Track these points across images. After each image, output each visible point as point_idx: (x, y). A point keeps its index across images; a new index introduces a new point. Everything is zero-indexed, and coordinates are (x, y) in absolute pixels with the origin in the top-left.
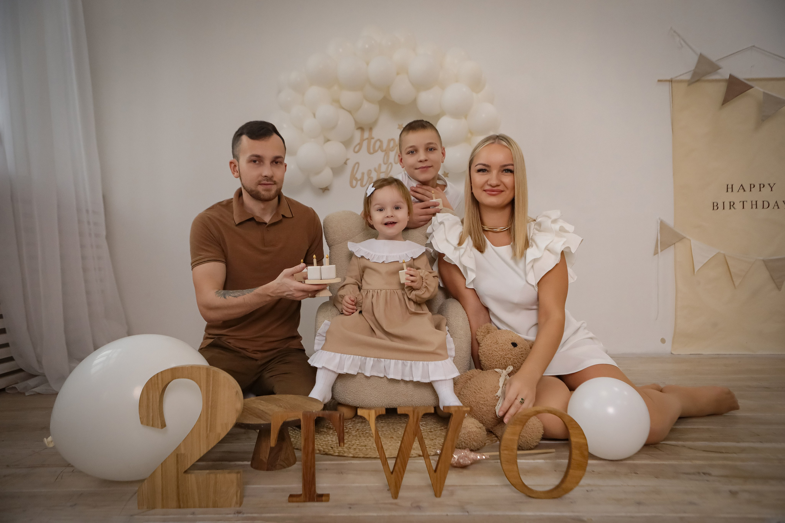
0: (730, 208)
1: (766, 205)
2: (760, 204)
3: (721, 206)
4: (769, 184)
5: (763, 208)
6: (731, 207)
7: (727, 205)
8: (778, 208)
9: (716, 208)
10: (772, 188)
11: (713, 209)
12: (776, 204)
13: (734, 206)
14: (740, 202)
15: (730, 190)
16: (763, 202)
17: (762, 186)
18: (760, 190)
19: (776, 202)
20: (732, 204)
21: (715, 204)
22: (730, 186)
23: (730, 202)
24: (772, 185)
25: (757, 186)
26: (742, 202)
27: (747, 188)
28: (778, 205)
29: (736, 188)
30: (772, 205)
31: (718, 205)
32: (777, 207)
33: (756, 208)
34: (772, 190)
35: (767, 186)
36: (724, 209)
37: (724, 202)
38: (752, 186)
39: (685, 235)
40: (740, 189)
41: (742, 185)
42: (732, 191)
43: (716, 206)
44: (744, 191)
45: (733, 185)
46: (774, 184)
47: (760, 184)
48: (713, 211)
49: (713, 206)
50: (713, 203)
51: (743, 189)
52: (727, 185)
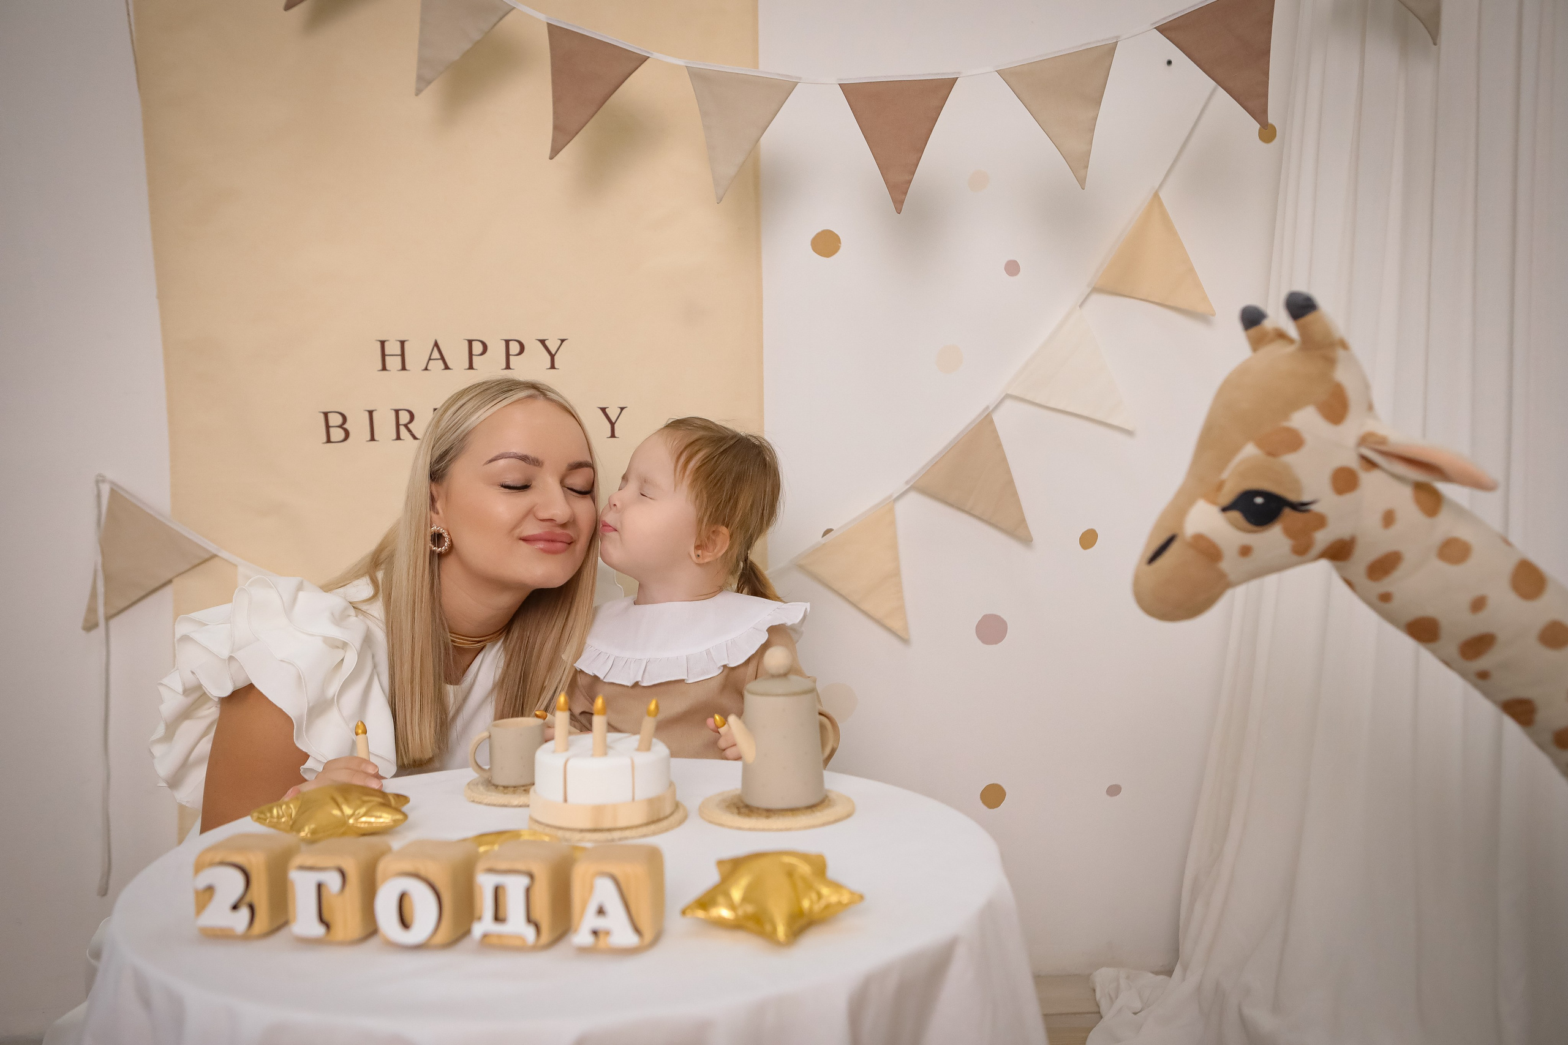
0: (398, 438)
3: (358, 425)
4: (543, 342)
6: (403, 429)
7: (385, 425)
9: (337, 434)
10: (552, 356)
11: (329, 441)
15: (394, 363)
18: (508, 365)
20: (404, 418)
21: (335, 420)
22: (393, 348)
24: (552, 346)
25: (497, 350)
27: (457, 355)
29: (417, 355)
31: (346, 426)
34: (553, 367)
35: (534, 348)
36: (373, 439)
37: (371, 413)
38: (477, 348)
39: (212, 548)
40: (430, 359)
41: (436, 344)
42: (404, 368)
43: (341, 426)
44: (447, 367)
45: (402, 343)
46: (560, 342)
47: (507, 342)
48: (329, 445)
49: (328, 427)
50: (326, 414)
51: (443, 358)
52: (383, 343)
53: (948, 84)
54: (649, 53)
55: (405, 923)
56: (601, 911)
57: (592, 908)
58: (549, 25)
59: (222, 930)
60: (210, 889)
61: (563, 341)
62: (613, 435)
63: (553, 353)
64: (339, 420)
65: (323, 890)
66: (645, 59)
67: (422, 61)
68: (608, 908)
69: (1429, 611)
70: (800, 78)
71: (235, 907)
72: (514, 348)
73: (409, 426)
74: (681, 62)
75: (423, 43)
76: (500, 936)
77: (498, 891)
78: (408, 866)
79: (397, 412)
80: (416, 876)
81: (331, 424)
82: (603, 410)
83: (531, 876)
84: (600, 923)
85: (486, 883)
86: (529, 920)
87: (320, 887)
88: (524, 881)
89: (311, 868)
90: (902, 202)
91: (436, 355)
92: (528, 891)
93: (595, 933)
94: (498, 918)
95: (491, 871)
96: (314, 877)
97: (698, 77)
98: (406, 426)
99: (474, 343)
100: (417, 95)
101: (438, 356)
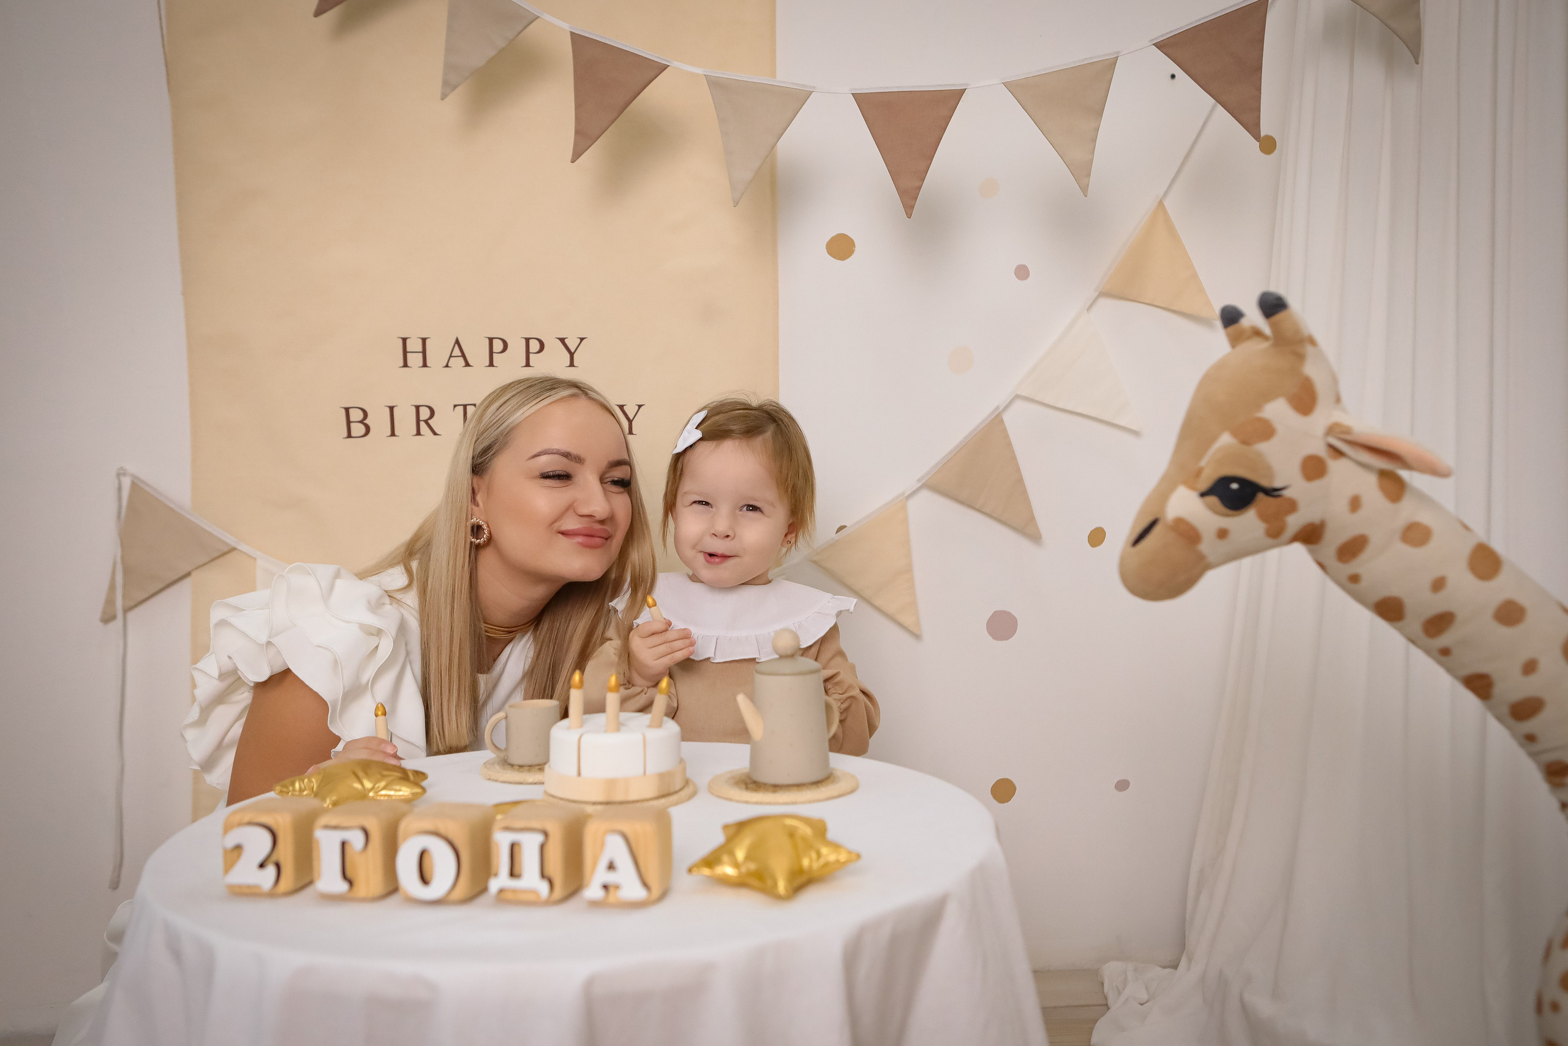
0: (418, 433)
3: (379, 421)
4: (562, 340)
6: (423, 425)
7: (405, 420)
9: (358, 429)
10: (572, 355)
11: (349, 436)
13: (432, 422)
14: (455, 406)
15: (415, 360)
18: (528, 363)
20: (425, 414)
21: (356, 415)
22: (414, 345)
24: (572, 344)
25: (516, 349)
26: (461, 408)
27: (477, 352)
29: (438, 352)
31: (367, 421)
34: (572, 365)
35: (554, 349)
36: (393, 434)
37: (391, 409)
38: (498, 346)
39: (232, 541)
40: (451, 356)
41: (457, 342)
42: (425, 365)
43: (361, 422)
44: (467, 364)
45: (424, 340)
46: (579, 340)
47: (527, 340)
48: (350, 440)
49: (349, 422)
50: (347, 410)
51: (463, 355)
52: (404, 340)
53: (959, 94)
54: (668, 61)
55: (424, 879)
56: (611, 867)
57: (603, 864)
58: (572, 34)
59: (249, 887)
60: (238, 848)
61: (582, 339)
63: (573, 351)
64: (360, 415)
65: (347, 848)
66: (665, 67)
67: (448, 67)
68: (618, 863)
69: (1394, 591)
70: (814, 87)
71: (262, 866)
72: (534, 346)
73: (429, 421)
74: (699, 71)
75: (449, 49)
76: (514, 891)
77: (513, 848)
78: (428, 825)
79: (417, 408)
80: (436, 834)
81: (352, 419)
83: (546, 834)
84: (610, 878)
85: (502, 840)
86: (543, 875)
87: (343, 844)
88: (539, 838)
89: (335, 828)
90: (912, 207)
91: (457, 352)
92: (542, 847)
93: (606, 887)
94: (513, 874)
95: (507, 829)
96: (338, 836)
97: (715, 84)
98: (426, 422)
99: (495, 341)
100: (442, 99)
101: (460, 354)
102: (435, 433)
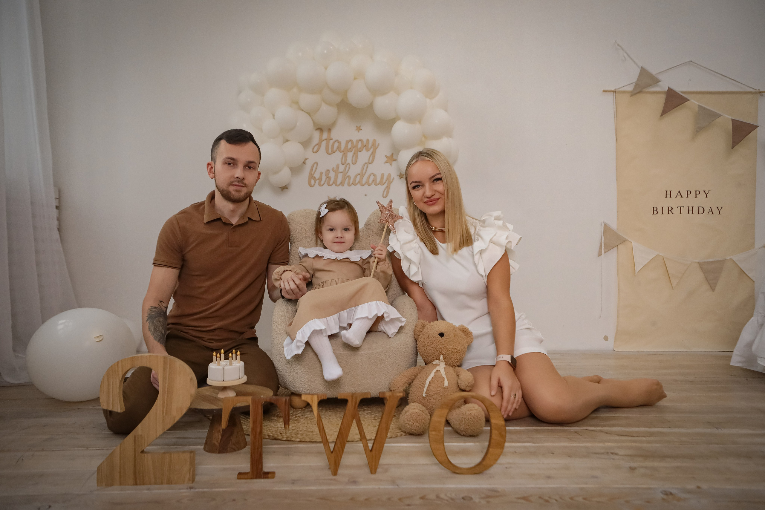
0: (669, 213)
1: (701, 210)
2: (696, 210)
3: (660, 210)
4: (704, 191)
5: (699, 213)
6: (670, 211)
7: (666, 210)
8: (713, 214)
9: (655, 212)
10: (706, 195)
11: (653, 214)
12: (710, 210)
13: (672, 211)
14: (678, 207)
15: (668, 196)
16: (699, 207)
17: (698, 193)
18: (696, 197)
19: (711, 208)
20: (670, 209)
21: (655, 209)
22: (668, 192)
23: (669, 207)
24: (707, 192)
25: (693, 193)
26: (680, 208)
27: (684, 194)
28: (712, 211)
29: (674, 194)
30: (706, 211)
31: (657, 210)
32: (711, 212)
33: (693, 213)
34: (706, 197)
35: (702, 192)
36: (663, 214)
37: (663, 207)
38: (689, 192)
39: (627, 238)
40: (677, 195)
41: (679, 191)
42: (671, 197)
44: (681, 197)
45: (671, 191)
47: (696, 191)
48: (653, 215)
49: (653, 211)
50: (653, 208)
52: (666, 191)
58: (732, 119)
61: (709, 191)
62: (719, 214)
66: (758, 127)
82: (717, 208)
98: (671, 211)
101: (680, 194)
102: (673, 214)
